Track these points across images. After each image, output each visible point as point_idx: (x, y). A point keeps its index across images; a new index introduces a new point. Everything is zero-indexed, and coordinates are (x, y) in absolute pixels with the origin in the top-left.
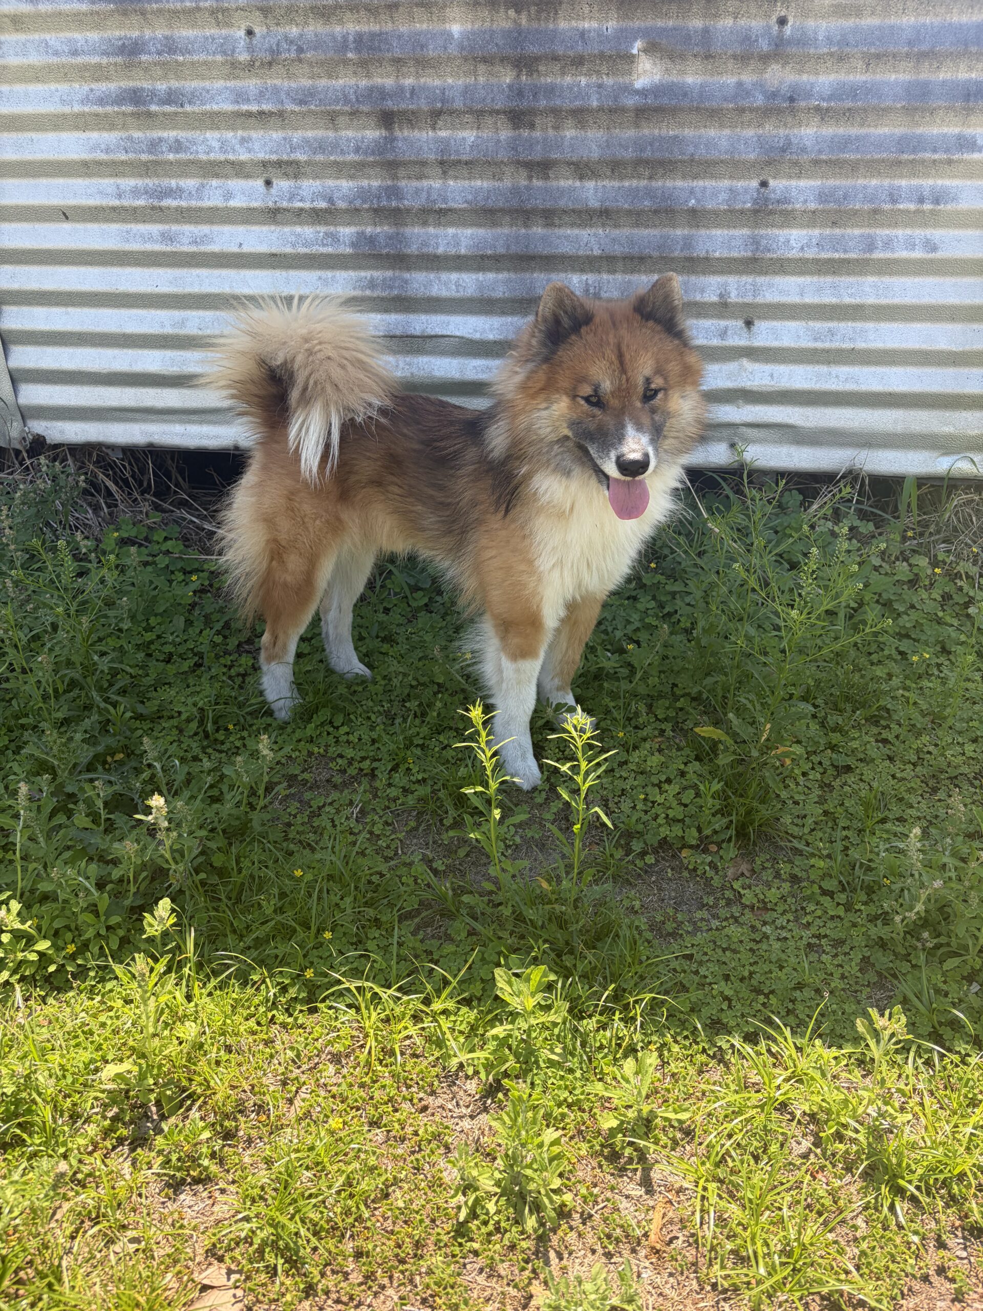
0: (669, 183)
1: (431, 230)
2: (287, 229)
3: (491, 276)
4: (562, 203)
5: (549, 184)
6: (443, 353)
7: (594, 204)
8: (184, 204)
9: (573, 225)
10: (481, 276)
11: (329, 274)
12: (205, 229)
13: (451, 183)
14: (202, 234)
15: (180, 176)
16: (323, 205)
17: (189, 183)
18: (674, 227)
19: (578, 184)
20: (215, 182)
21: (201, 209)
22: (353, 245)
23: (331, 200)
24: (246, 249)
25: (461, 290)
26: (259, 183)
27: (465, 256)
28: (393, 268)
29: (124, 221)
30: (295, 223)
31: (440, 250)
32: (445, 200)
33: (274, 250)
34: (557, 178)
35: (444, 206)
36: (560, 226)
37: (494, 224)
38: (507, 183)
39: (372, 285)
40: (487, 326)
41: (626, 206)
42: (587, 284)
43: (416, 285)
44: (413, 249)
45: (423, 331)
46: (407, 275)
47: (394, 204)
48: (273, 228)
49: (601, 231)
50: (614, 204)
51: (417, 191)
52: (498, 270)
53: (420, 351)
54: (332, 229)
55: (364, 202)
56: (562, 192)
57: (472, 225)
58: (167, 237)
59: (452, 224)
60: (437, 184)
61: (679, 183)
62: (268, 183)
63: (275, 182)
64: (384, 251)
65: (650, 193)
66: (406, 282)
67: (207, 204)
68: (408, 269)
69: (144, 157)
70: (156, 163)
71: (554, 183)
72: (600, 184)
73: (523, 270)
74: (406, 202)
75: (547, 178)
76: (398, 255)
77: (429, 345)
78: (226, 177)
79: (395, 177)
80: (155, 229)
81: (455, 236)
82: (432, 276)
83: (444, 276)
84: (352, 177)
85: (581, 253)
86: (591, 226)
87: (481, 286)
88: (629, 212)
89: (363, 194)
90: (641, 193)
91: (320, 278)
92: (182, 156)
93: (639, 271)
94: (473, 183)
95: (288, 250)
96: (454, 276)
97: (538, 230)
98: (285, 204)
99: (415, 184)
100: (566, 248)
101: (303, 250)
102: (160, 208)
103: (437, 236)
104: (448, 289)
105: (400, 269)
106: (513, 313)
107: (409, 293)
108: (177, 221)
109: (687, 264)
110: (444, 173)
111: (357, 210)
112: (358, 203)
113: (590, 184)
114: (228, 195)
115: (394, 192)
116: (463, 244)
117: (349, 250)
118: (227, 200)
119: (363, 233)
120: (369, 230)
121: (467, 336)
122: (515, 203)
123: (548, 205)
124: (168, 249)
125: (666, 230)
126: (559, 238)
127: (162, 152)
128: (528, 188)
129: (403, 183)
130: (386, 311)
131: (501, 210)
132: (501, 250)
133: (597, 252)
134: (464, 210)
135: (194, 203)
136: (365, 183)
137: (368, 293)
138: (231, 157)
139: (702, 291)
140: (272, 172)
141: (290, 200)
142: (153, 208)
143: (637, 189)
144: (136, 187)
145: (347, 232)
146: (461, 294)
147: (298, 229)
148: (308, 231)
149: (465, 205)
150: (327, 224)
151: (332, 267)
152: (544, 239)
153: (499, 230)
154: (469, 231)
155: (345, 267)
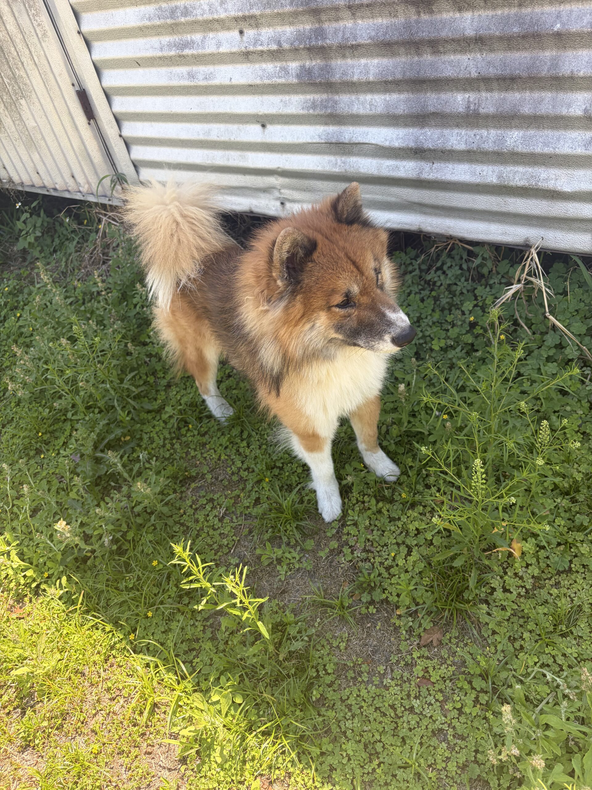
0: (538, 10)
1: (349, 61)
2: (257, 66)
3: (395, 97)
4: (444, 34)
5: (434, 17)
6: (366, 155)
7: (470, 32)
8: (195, 52)
9: (455, 52)
10: (387, 97)
11: (286, 98)
12: (210, 69)
13: (360, 22)
14: (209, 72)
15: (191, 32)
16: (274, 47)
17: (197, 37)
18: (543, 49)
19: (458, 15)
20: (211, 35)
21: (204, 56)
22: (298, 76)
23: (279, 44)
24: (235, 82)
25: (373, 109)
26: (235, 33)
27: (373, 82)
28: (327, 92)
29: (168, 65)
30: (260, 61)
31: (355, 79)
32: (355, 38)
33: (250, 82)
34: (440, 12)
35: (354, 43)
36: (445, 53)
37: (394, 54)
38: (401, 19)
39: (314, 106)
40: (394, 136)
41: (497, 33)
42: (469, 102)
43: (342, 105)
44: (337, 78)
45: (350, 140)
46: (336, 97)
47: (320, 43)
48: (249, 65)
49: (479, 56)
50: (487, 32)
51: (336, 31)
52: (400, 92)
53: (350, 153)
54: (284, 63)
55: (300, 43)
56: (444, 23)
57: (378, 55)
58: (191, 76)
59: (363, 56)
60: (349, 24)
61: (547, 9)
62: (241, 32)
63: (245, 31)
64: (318, 81)
65: (519, 20)
66: (336, 102)
67: (208, 51)
68: (337, 93)
69: (169, 21)
70: (176, 25)
71: (438, 17)
72: (476, 14)
73: (418, 91)
74: (328, 41)
75: (431, 12)
76: (328, 83)
77: (355, 149)
78: (217, 30)
79: (320, 21)
80: (183, 70)
81: (366, 65)
82: (353, 97)
83: (362, 97)
84: (291, 24)
85: (461, 76)
86: (470, 52)
87: (387, 105)
88: (501, 39)
89: (300, 37)
90: (511, 21)
91: (281, 101)
92: (189, 18)
93: (512, 89)
94: (375, 21)
95: (258, 81)
96: (369, 97)
97: (428, 58)
98: (251, 48)
99: (334, 25)
100: (449, 72)
101: (267, 82)
102: (183, 56)
103: (353, 67)
104: (364, 108)
105: (331, 92)
106: (413, 125)
107: (338, 112)
108: (195, 64)
109: (554, 82)
110: (353, 14)
111: (296, 50)
112: (296, 44)
113: (468, 15)
114: (219, 44)
115: (320, 33)
116: (372, 72)
117: (295, 81)
118: (218, 48)
119: (304, 66)
120: (308, 64)
121: (380, 144)
122: (406, 37)
123: (433, 36)
124: (192, 84)
125: (535, 52)
126: (444, 63)
127: (178, 17)
128: (417, 22)
129: (326, 25)
130: (326, 124)
131: (397, 43)
132: (399, 76)
133: (474, 75)
134: (369, 45)
135: (200, 51)
136: (301, 27)
137: (311, 111)
138: (216, 16)
139: (569, 106)
140: (242, 25)
141: (255, 44)
142: (180, 56)
143: (508, 17)
144: (169, 42)
145: (294, 66)
146: (373, 112)
147: (264, 66)
148: (270, 67)
149: (369, 41)
150: (281, 60)
151: (288, 93)
152: (432, 65)
153: (398, 59)
154: (376, 61)
155: (296, 92)
